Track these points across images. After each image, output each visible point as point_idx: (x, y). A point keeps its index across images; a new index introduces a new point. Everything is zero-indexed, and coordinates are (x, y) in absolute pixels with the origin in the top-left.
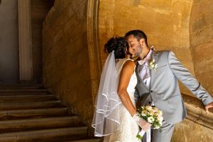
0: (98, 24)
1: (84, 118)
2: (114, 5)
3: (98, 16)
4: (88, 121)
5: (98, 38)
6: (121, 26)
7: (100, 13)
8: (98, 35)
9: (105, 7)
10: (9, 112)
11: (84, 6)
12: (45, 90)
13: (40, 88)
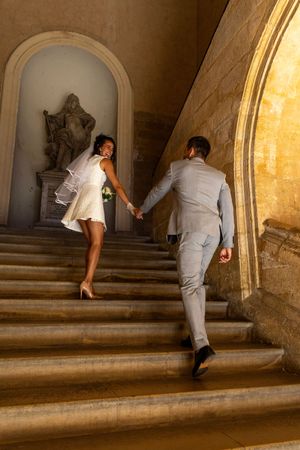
0: (253, 150)
1: (222, 289)
2: (278, 123)
3: (254, 139)
4: (229, 295)
5: (253, 171)
6: (287, 155)
7: (257, 134)
8: (252, 166)
9: (265, 125)
10: (115, 271)
11: (230, 124)
12: (157, 245)
13: (147, 242)
